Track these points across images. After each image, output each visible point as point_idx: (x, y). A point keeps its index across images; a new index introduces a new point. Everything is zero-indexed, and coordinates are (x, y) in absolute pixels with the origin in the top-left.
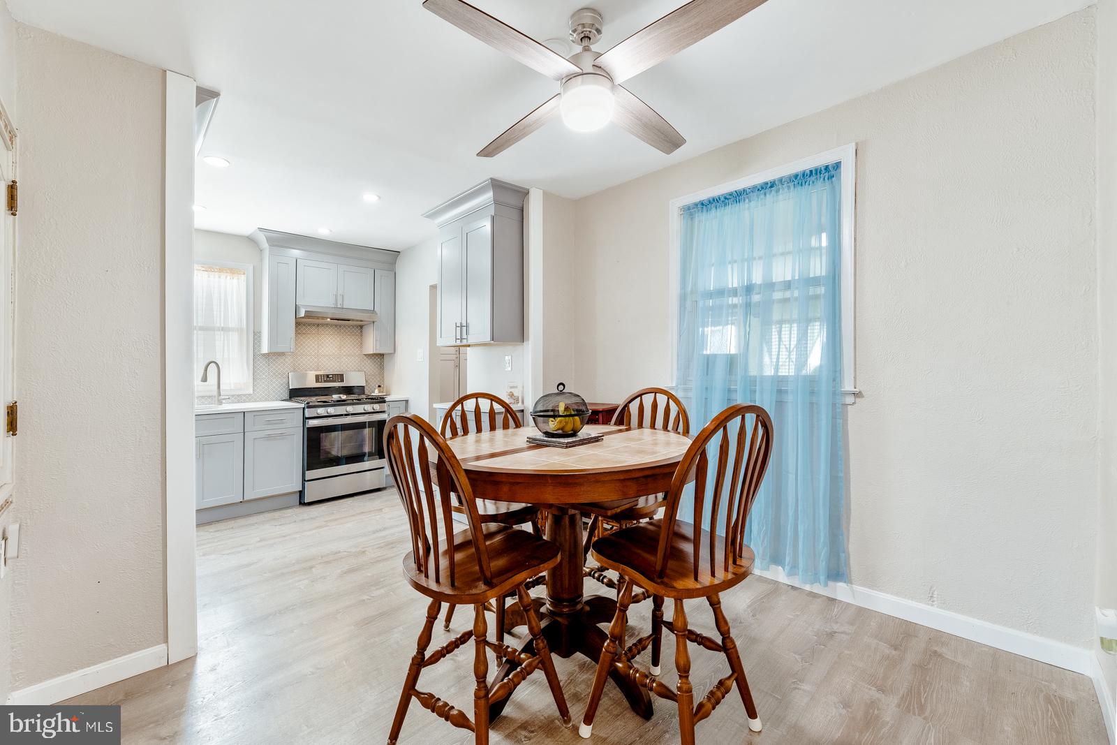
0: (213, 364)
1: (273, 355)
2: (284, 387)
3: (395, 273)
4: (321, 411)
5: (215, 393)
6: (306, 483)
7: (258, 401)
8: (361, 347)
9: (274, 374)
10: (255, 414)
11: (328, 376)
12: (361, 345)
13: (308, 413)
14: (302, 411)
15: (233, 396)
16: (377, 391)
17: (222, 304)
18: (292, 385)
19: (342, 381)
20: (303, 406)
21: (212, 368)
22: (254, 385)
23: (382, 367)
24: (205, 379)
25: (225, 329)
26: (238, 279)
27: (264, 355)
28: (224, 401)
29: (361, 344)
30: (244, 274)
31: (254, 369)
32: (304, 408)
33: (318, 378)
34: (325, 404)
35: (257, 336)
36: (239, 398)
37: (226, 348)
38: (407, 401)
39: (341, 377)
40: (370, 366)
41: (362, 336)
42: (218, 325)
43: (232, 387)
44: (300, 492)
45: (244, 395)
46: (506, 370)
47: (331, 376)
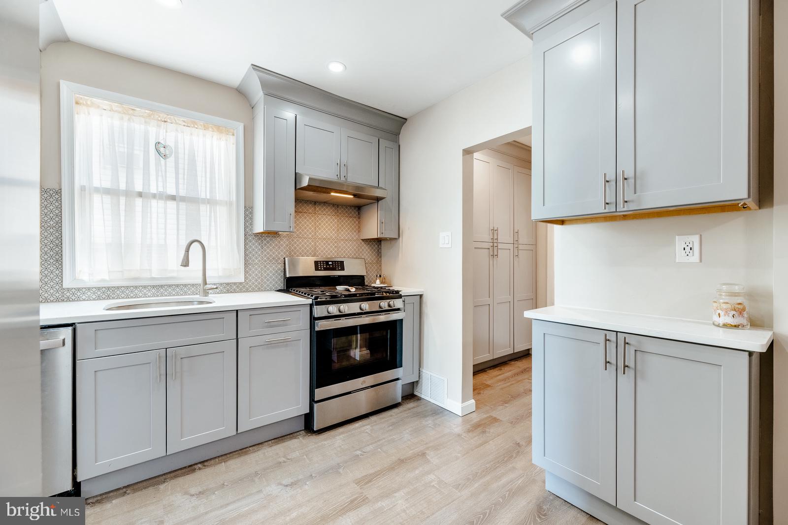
0: (196, 244)
1: (270, 235)
2: (279, 274)
3: (399, 146)
4: (333, 309)
5: (200, 281)
6: (315, 405)
7: (250, 291)
8: (359, 232)
9: (268, 258)
10: (252, 313)
11: (327, 262)
12: (359, 230)
13: (319, 311)
14: (309, 308)
15: (221, 284)
16: (378, 282)
17: (208, 170)
18: (289, 272)
19: (343, 269)
20: (310, 301)
21: (196, 249)
22: (246, 272)
23: (379, 254)
24: (186, 263)
25: (211, 202)
26: (227, 140)
27: (257, 235)
28: (211, 291)
29: (359, 227)
30: (233, 135)
31: (245, 252)
32: (311, 306)
33: (317, 265)
34: (335, 300)
35: (249, 212)
36: (230, 288)
37: (213, 224)
38: (421, 296)
39: (340, 265)
40: (367, 252)
41: (359, 218)
42: (203, 196)
43: (220, 274)
44: (306, 415)
45: (235, 284)
46: (677, 261)
47: (330, 263)
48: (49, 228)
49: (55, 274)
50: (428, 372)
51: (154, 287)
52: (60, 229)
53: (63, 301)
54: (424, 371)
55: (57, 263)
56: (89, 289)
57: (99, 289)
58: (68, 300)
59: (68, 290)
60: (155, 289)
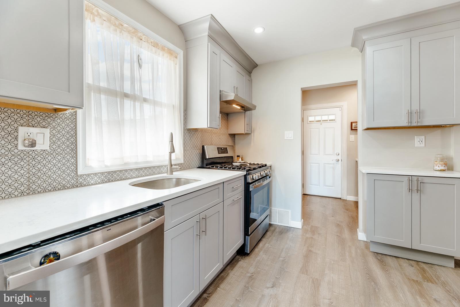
2: (198, 157)
6: (249, 238)
8: (228, 129)
9: (193, 146)
11: (221, 148)
12: (227, 127)
14: (244, 177)
18: (208, 156)
19: (227, 152)
20: (244, 173)
22: (184, 156)
24: (173, 150)
27: (188, 130)
28: (174, 170)
31: (184, 142)
33: (218, 150)
35: (184, 114)
38: (271, 166)
39: (225, 150)
40: (230, 142)
41: (228, 121)
45: (179, 164)
46: (416, 146)
47: (223, 149)
48: (65, 120)
49: (70, 162)
50: (276, 209)
51: (136, 169)
52: (74, 121)
53: (77, 186)
54: (273, 208)
55: (72, 153)
56: (96, 174)
57: (102, 173)
58: (82, 185)
59: (81, 176)
60: (138, 171)
